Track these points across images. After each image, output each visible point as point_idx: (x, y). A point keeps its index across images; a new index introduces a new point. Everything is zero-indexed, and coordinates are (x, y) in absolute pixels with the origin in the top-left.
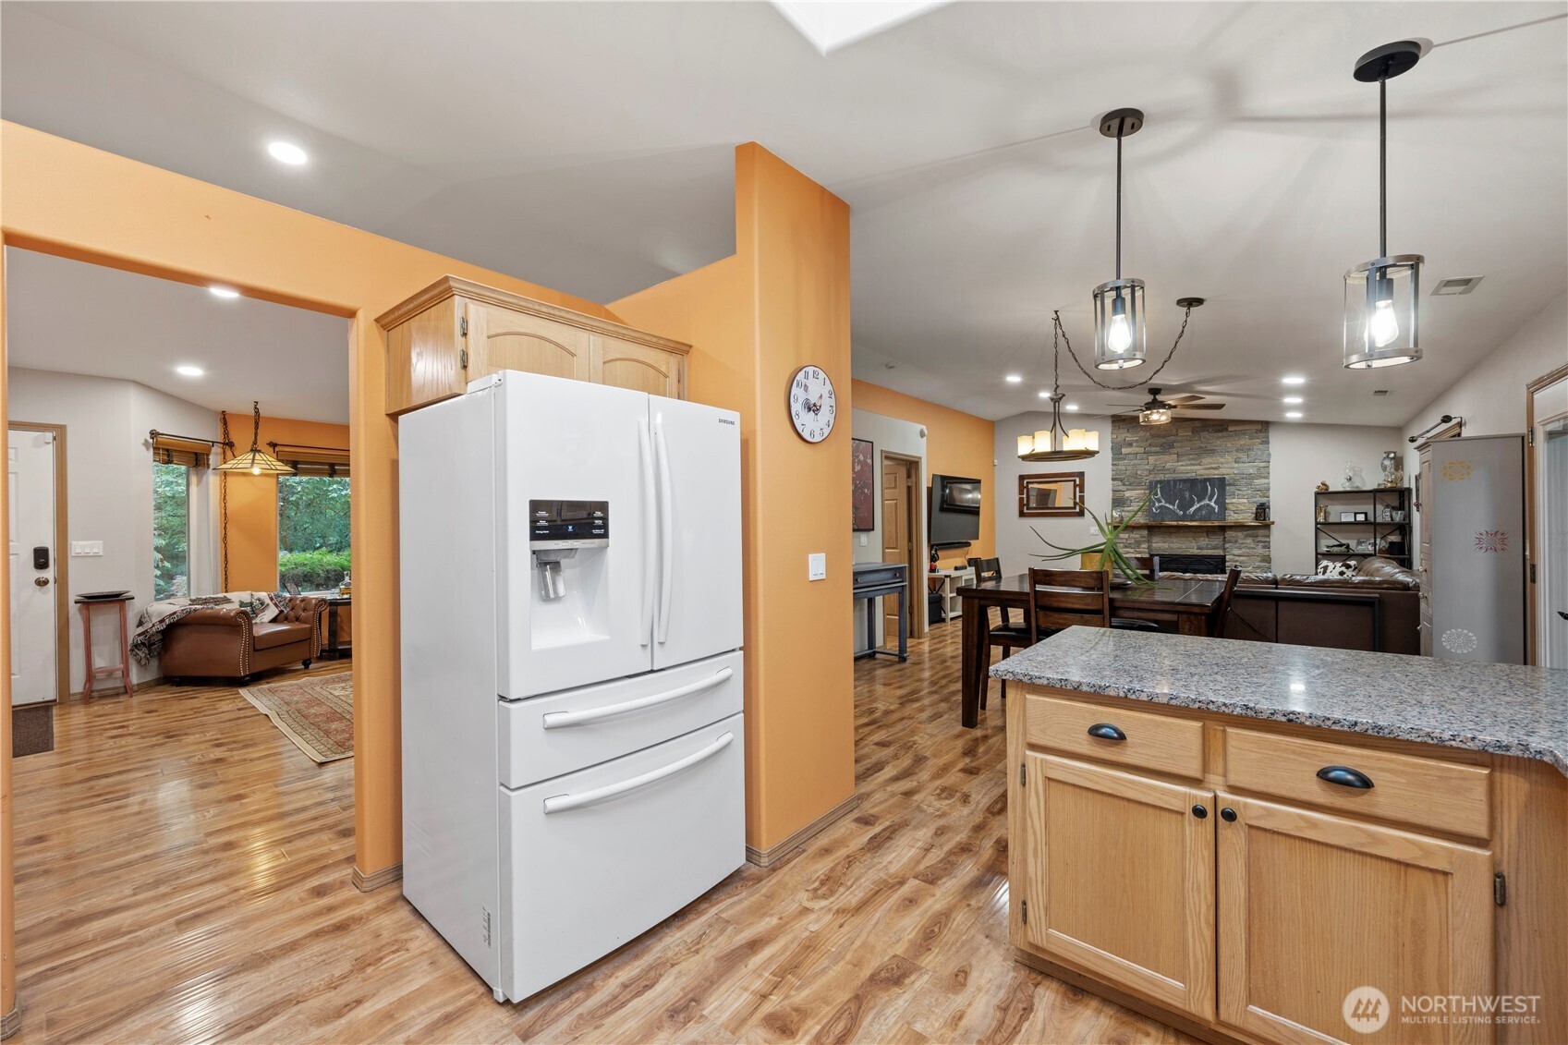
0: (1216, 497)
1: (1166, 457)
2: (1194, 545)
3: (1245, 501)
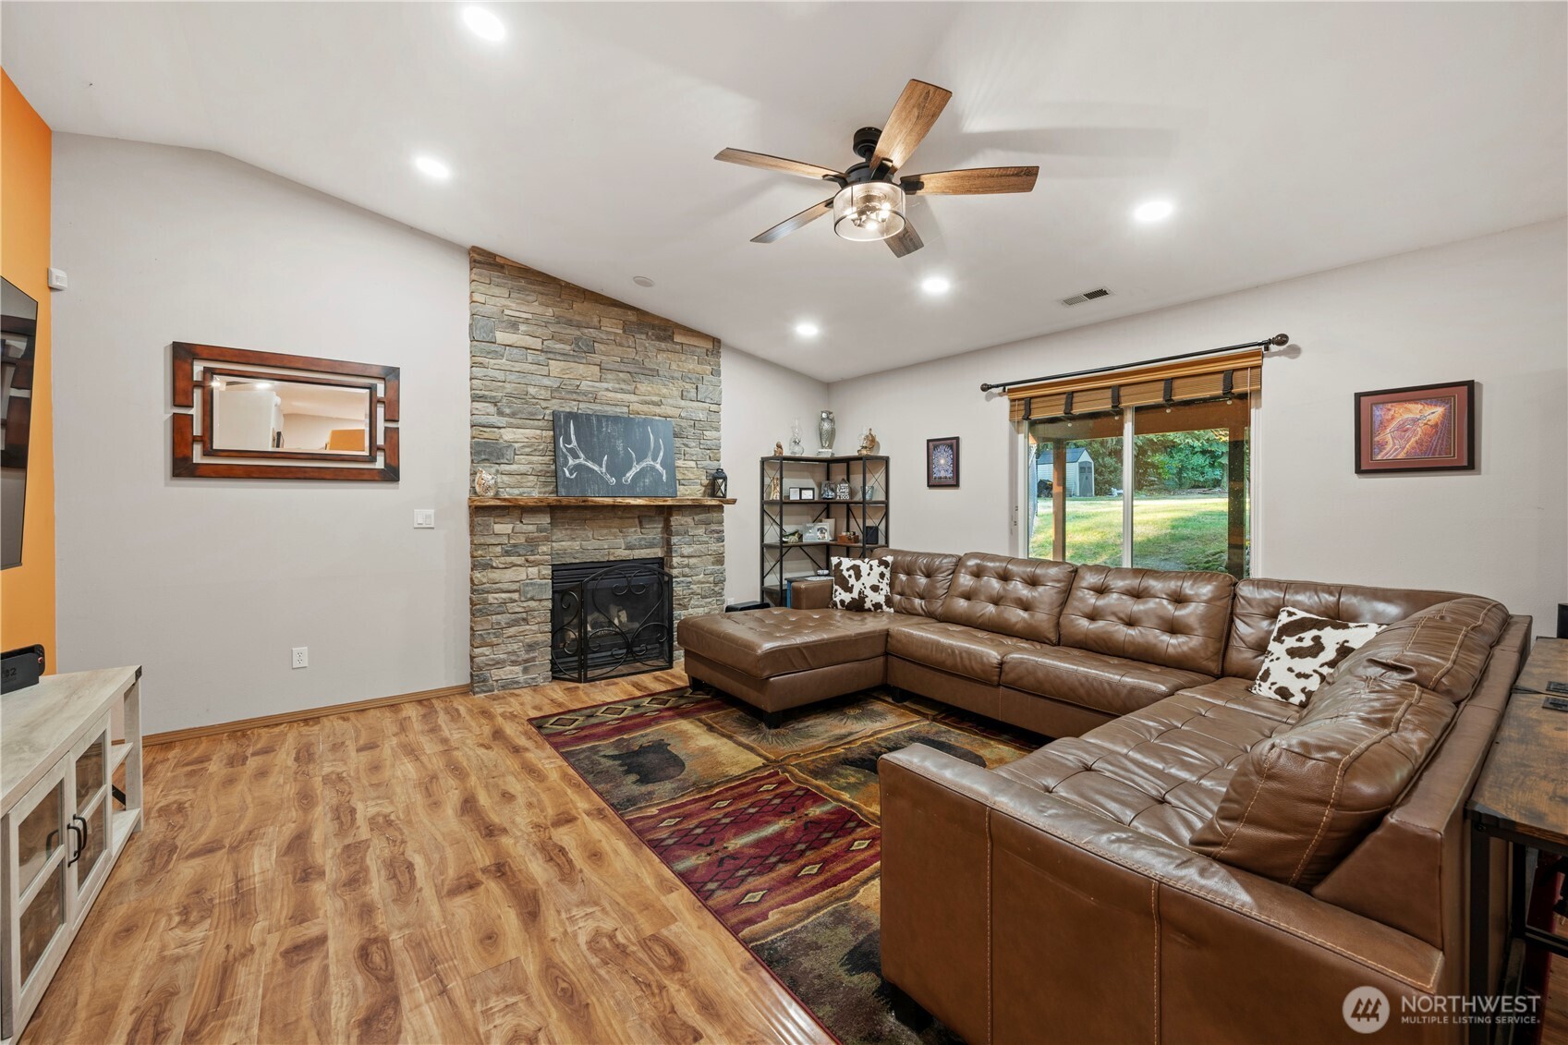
0: (662, 454)
1: (581, 369)
2: (621, 542)
3: (693, 464)
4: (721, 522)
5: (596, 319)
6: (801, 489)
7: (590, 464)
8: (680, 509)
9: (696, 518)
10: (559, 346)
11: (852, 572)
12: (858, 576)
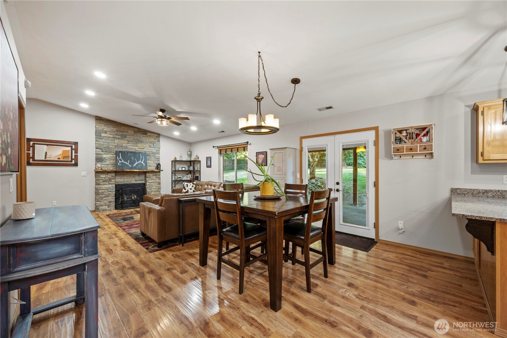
0: (143, 160)
1: (123, 141)
2: (134, 179)
3: (152, 162)
4: (160, 175)
5: (127, 130)
6: (182, 168)
7: (125, 162)
8: (149, 172)
9: (153, 174)
10: (117, 137)
11: (186, 186)
12: (187, 187)
